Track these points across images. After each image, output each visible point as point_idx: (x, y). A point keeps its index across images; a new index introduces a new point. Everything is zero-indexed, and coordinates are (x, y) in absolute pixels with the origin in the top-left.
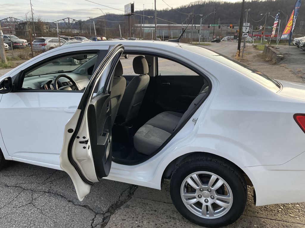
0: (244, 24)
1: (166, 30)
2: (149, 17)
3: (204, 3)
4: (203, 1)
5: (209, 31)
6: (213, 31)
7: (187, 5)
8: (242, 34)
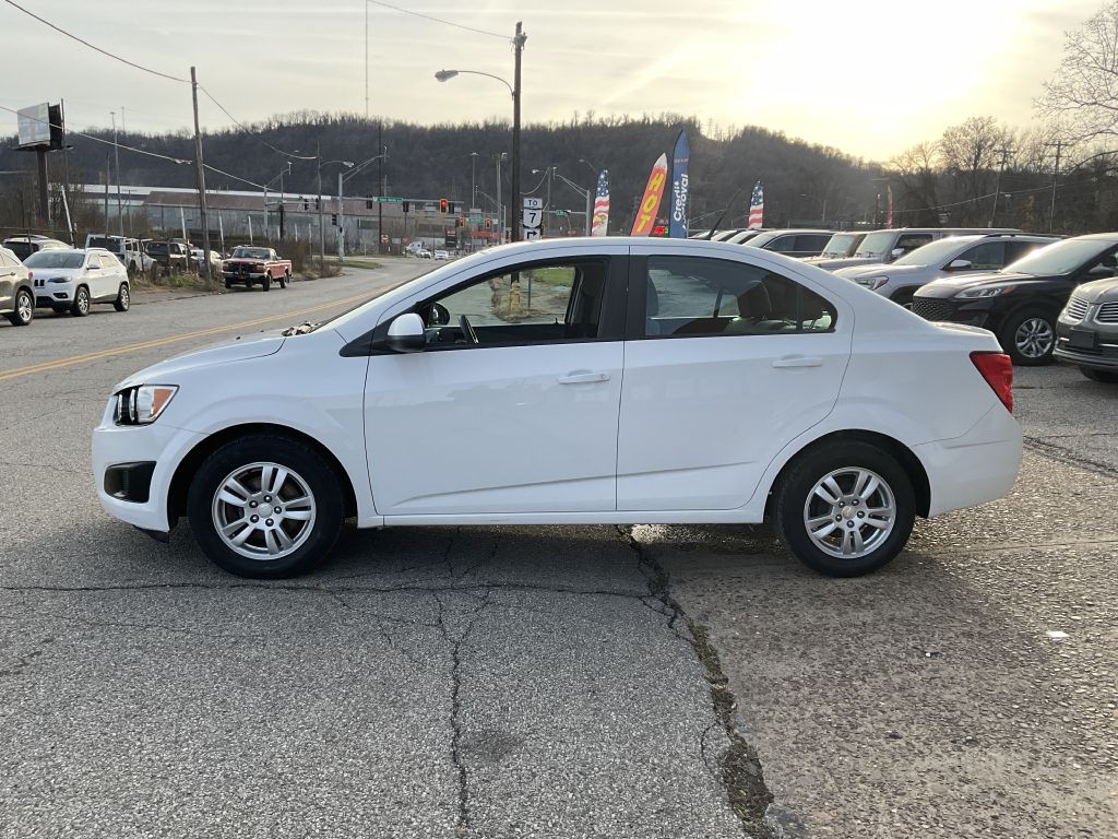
0: (526, 202)
1: (191, 211)
2: (178, 161)
3: (326, 121)
4: (321, 114)
5: (355, 219)
6: (378, 219)
7: (262, 124)
8: (523, 232)
